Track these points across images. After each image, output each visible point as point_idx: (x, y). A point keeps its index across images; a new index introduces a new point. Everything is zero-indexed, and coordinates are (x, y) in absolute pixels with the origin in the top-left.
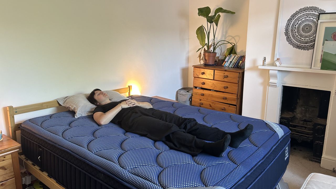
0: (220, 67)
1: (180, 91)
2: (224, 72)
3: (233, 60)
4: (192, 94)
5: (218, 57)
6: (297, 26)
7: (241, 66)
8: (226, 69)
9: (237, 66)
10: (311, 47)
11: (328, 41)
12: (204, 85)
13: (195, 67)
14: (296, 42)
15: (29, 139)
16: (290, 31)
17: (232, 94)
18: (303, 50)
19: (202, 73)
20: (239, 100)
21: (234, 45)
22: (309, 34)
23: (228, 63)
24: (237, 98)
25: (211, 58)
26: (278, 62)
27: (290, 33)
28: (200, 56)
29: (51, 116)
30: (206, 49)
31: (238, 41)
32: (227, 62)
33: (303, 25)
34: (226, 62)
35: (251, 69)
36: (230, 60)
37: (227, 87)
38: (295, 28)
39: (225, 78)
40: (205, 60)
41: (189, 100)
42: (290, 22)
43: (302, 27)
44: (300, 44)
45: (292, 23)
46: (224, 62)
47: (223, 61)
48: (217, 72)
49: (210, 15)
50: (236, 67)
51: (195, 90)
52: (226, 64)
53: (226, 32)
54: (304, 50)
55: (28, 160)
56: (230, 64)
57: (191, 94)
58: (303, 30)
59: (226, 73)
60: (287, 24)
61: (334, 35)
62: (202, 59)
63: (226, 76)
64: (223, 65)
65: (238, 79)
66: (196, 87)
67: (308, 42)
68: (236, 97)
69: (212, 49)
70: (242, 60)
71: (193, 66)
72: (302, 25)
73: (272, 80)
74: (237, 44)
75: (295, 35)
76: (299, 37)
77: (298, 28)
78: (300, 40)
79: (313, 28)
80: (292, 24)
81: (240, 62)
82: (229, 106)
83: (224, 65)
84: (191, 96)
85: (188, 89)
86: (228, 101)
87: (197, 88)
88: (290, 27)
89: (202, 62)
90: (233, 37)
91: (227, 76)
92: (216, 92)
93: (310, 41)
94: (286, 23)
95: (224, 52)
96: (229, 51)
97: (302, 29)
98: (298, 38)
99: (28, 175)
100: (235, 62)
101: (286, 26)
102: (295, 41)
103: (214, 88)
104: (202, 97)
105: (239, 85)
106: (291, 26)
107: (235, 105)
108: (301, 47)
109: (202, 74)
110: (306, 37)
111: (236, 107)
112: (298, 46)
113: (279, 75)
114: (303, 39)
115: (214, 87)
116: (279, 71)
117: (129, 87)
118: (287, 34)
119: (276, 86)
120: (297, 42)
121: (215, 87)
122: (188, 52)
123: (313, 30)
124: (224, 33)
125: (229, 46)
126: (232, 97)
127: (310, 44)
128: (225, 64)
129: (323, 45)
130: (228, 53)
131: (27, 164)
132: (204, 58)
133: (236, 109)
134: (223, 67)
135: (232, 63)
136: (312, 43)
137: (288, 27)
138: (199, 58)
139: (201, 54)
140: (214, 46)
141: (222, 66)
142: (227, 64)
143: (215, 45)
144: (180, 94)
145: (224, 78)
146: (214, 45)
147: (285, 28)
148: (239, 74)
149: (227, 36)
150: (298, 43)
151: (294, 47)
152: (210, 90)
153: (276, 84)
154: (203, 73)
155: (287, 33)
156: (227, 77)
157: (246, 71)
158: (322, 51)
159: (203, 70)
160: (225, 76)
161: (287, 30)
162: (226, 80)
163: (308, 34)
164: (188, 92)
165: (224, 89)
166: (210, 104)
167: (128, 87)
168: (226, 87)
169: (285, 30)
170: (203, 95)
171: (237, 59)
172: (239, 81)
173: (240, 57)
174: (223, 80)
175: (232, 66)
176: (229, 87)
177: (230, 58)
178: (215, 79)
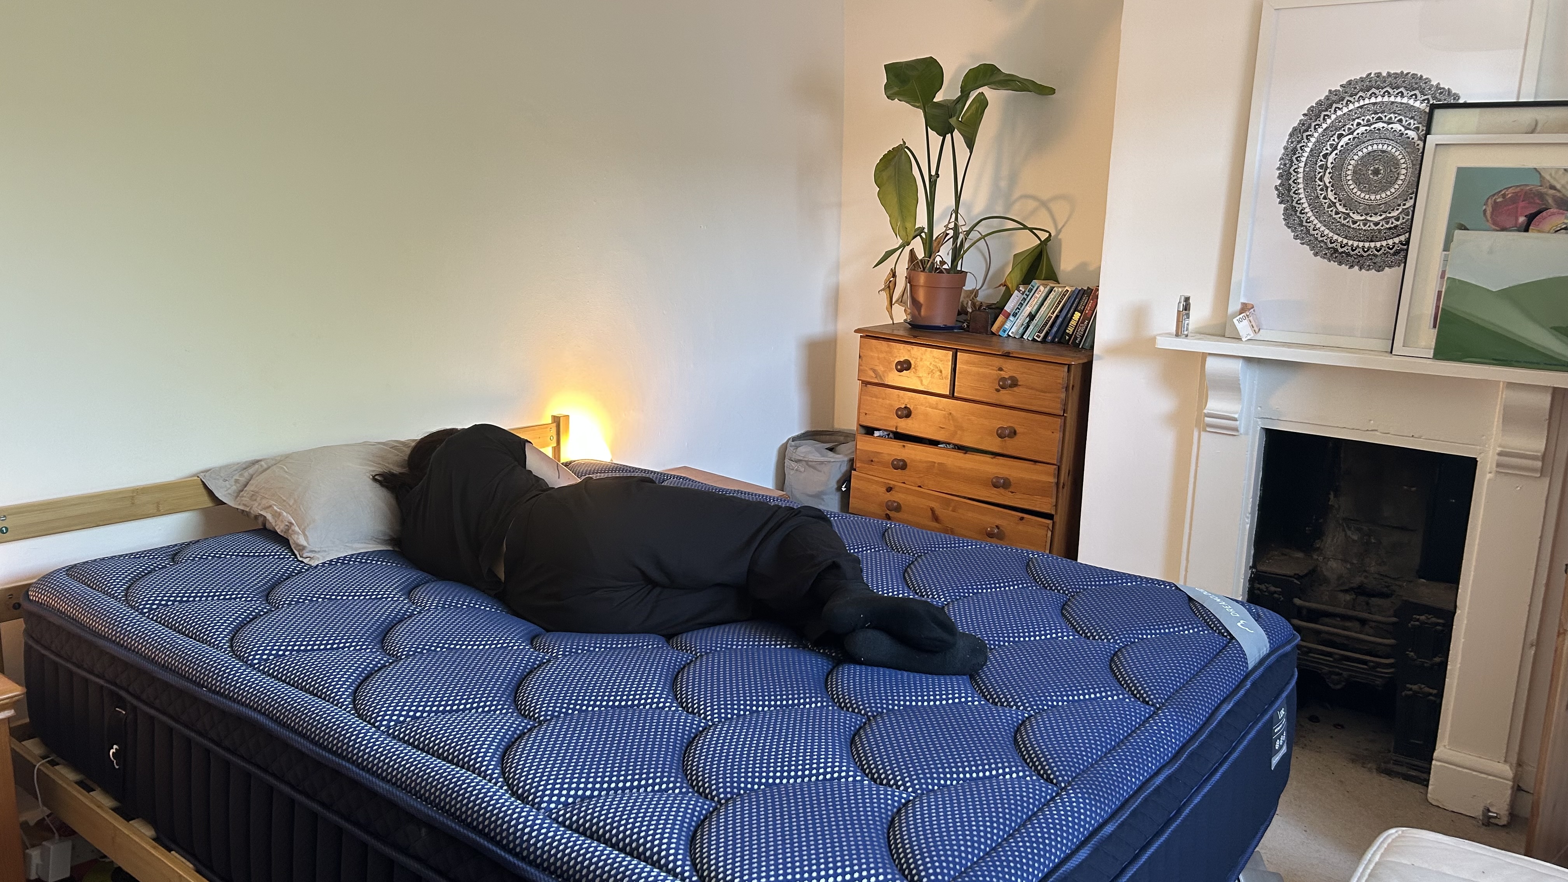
0: (983, 336)
1: (797, 447)
2: (998, 362)
3: (1043, 309)
4: (852, 461)
5: (975, 293)
6: (1331, 159)
7: (1076, 338)
8: (1010, 346)
9: (1060, 335)
10: (1395, 254)
11: (1466, 229)
12: (909, 421)
13: (869, 335)
14: (1327, 232)
15: (63, 662)
16: (1301, 180)
17: (1036, 462)
18: (1356, 268)
19: (899, 363)
20: (1065, 494)
21: (1048, 239)
22: (1384, 195)
23: (1019, 322)
24: (1057, 484)
25: (942, 297)
26: (1245, 322)
27: (1301, 191)
28: (890, 287)
29: (176, 554)
30: (920, 254)
31: (1066, 223)
32: (1015, 315)
33: (1360, 154)
34: (1011, 318)
35: (1118, 350)
36: (1028, 309)
37: (1014, 433)
38: (1321, 167)
39: (1002, 387)
40: (915, 302)
41: (839, 489)
42: (1299, 142)
43: (1352, 162)
44: (1345, 241)
45: (1310, 145)
46: (1001, 318)
47: (997, 309)
48: (967, 363)
49: (939, 98)
50: (1053, 341)
51: (865, 444)
52: (1007, 325)
54: (1361, 269)
55: (58, 764)
56: (1028, 326)
57: (846, 459)
58: (1359, 177)
59: (1011, 368)
60: (1286, 148)
61: (1496, 205)
62: (901, 301)
63: (1009, 382)
64: (994, 329)
65: (1063, 396)
66: (869, 431)
67: (1380, 231)
68: (1053, 480)
69: (944, 254)
70: (1081, 307)
71: (856, 331)
72: (1356, 157)
73: (1216, 405)
74: (1059, 232)
75: (1325, 198)
76: (1341, 209)
77: (1339, 166)
78: (1343, 225)
79: (1404, 171)
80: (1311, 151)
81: (1071, 318)
82: (1022, 519)
83: (1000, 328)
84: (844, 468)
85: (833, 438)
86: (1019, 496)
87: (877, 434)
88: (1302, 165)
89: (900, 315)
90: (1044, 204)
91: (1012, 378)
92: (960, 454)
93: (1390, 228)
94: (1285, 144)
95: (1001, 270)
96: (1025, 270)
97: (1354, 172)
98: (1337, 213)
99: (57, 835)
100: (1050, 317)
101: (1281, 159)
102: (1323, 228)
103: (955, 433)
104: (895, 477)
105: (1065, 422)
106: (1304, 159)
107: (1049, 516)
108: (1348, 255)
109: (900, 371)
110: (1371, 209)
111: (1049, 522)
112: (1336, 250)
113: (1249, 379)
114: (1356, 217)
115: (952, 428)
116: (1249, 360)
117: (556, 420)
118: (1285, 192)
119: (1236, 430)
120: (1332, 230)
121: (959, 432)
122: (837, 267)
123: (1402, 177)
124: (1003, 184)
125: (1026, 242)
126: (1033, 476)
127: (1390, 242)
128: (1004, 323)
129: (1444, 250)
130: (1017, 276)
131: (54, 781)
132: (908, 297)
133: (1050, 534)
134: (995, 339)
135: (1035, 322)
136: (1397, 240)
137: (1292, 161)
138: (884, 295)
139: (894, 276)
140: (955, 242)
141: (993, 334)
142: (1012, 327)
143: (961, 236)
144: (798, 461)
145: (998, 390)
146: (955, 237)
147: (1279, 169)
148: (1066, 374)
149: (1017, 194)
150: (1335, 237)
151: (1316, 254)
152: (934, 443)
153: (1235, 420)
154: (905, 366)
155: (1289, 190)
156: (1014, 383)
157: (1100, 358)
158: (1443, 276)
159: (902, 352)
160: (1003, 379)
161: (1286, 175)
162: (1006, 397)
163: (1378, 197)
164: (831, 449)
165: (1000, 440)
166: (932, 510)
167: (549, 421)
168: (1007, 432)
169: (1280, 176)
170: (901, 465)
171: (1059, 304)
172: (1065, 404)
173: (1073, 292)
174: (994, 398)
175: (1038, 336)
176: (1019, 430)
177: (1028, 296)
178: (957, 394)
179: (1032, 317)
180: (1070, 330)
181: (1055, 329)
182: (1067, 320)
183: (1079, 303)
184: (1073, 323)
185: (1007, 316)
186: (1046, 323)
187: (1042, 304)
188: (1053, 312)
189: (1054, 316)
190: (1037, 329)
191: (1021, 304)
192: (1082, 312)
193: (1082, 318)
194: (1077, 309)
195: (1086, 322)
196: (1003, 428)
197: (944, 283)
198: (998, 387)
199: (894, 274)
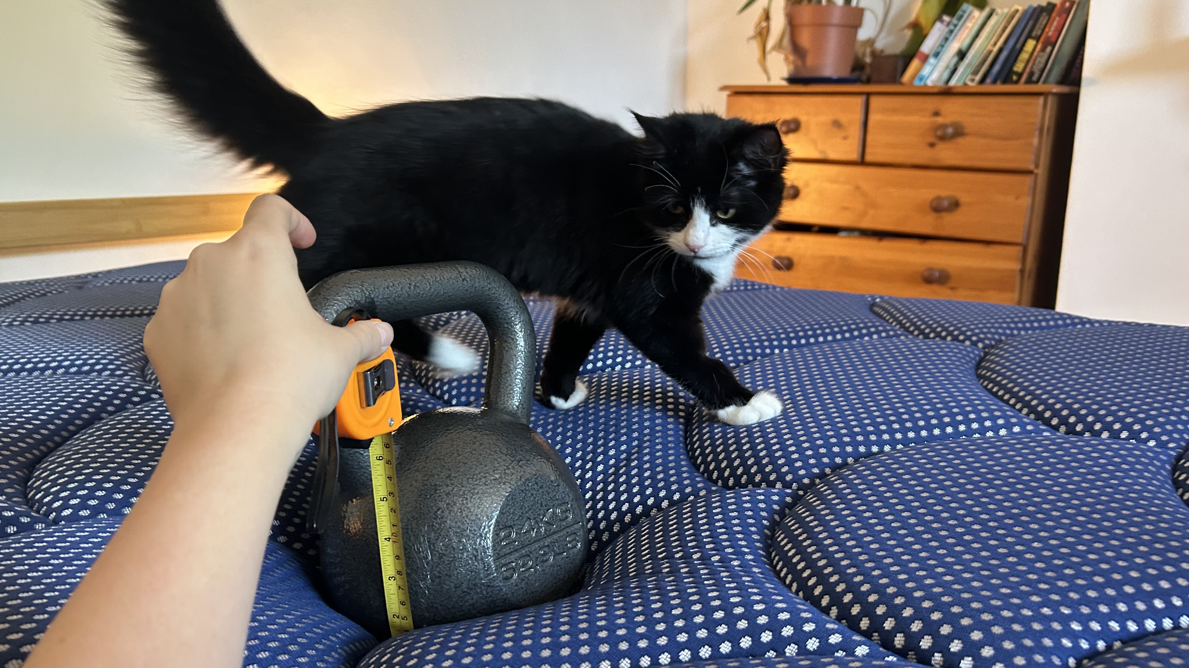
0: (894, 87)
2: (933, 103)
3: (978, 44)
5: (870, 42)
9: (1005, 72)
13: (738, 93)
17: (989, 242)
23: (943, 65)
24: (1022, 271)
25: (834, 40)
28: (762, 34)
32: (937, 55)
34: (932, 60)
35: (1127, 66)
36: (954, 46)
37: (955, 205)
39: (943, 138)
40: (797, 50)
46: (915, 63)
47: (908, 53)
48: (885, 110)
52: (926, 70)
56: (957, 67)
59: (952, 111)
62: (779, 46)
63: (950, 130)
64: (907, 77)
65: (1035, 143)
68: (1017, 266)
70: (1037, 32)
81: (1021, 50)
83: (913, 77)
86: (959, 292)
89: (778, 68)
91: (955, 125)
92: (869, 242)
100: (990, 52)
103: (864, 214)
104: (778, 280)
105: (1035, 182)
115: (860, 208)
121: (871, 210)
122: (685, 34)
126: (988, 264)
128: (919, 70)
130: (934, 9)
132: (786, 42)
135: (966, 61)
138: (755, 47)
141: (906, 83)
142: (932, 72)
145: (932, 145)
152: (833, 230)
154: (792, 125)
156: (959, 132)
159: (787, 109)
162: (945, 153)
165: (934, 215)
168: (945, 203)
170: (786, 264)
171: (1004, 30)
172: (1038, 156)
173: (1025, 12)
174: (924, 156)
175: (973, 80)
176: (964, 198)
177: (955, 26)
178: (869, 158)
179: (962, 55)
180: (1019, 67)
181: (997, 68)
182: (1015, 54)
183: (1034, 26)
184: (1024, 56)
185: (925, 59)
186: (985, 60)
187: (977, 35)
188: (995, 44)
189: (996, 49)
190: (970, 70)
191: (946, 39)
192: (1038, 39)
193: (1039, 47)
194: (1029, 36)
195: (1049, 49)
196: (939, 199)
197: (836, 17)
198: (932, 140)
199: (767, 16)
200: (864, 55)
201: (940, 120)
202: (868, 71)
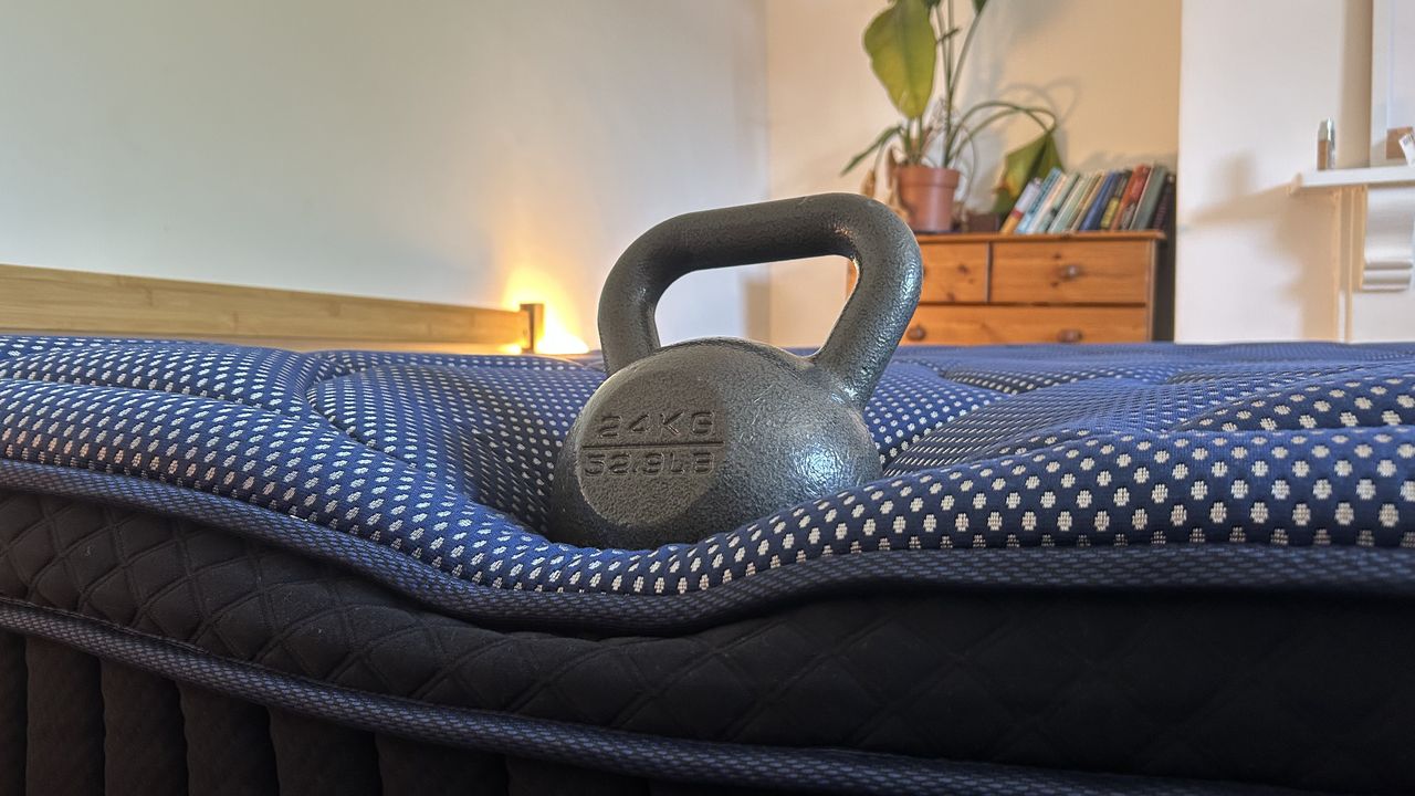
2: (1053, 248)
3: (1069, 202)
5: (961, 204)
9: (1097, 221)
21: (1055, 127)
23: (1038, 219)
25: (937, 199)
30: (900, 156)
32: (1033, 212)
34: (1028, 217)
35: (1214, 216)
36: (1047, 206)
37: (1080, 336)
39: (1067, 278)
40: (906, 207)
46: (1011, 221)
47: (1001, 214)
48: (1009, 255)
52: (1022, 226)
53: (997, 69)
56: (1052, 223)
59: (1073, 255)
63: (1072, 271)
64: (1009, 229)
70: (1118, 194)
73: (1376, 252)
81: (1107, 207)
90: (1041, 92)
91: (1075, 266)
95: (990, 175)
100: (1079, 211)
117: (529, 309)
119: (1407, 281)
124: (985, 76)
125: (1024, 133)
128: (1016, 224)
130: (1020, 172)
135: (1059, 218)
140: (947, 134)
141: (1007, 236)
142: (1030, 226)
145: (1055, 285)
146: (947, 130)
148: (1150, 252)
149: (1003, 85)
153: (1407, 266)
156: (1081, 273)
160: (1067, 267)
171: (1091, 191)
173: (1106, 178)
174: (1048, 294)
175: (1069, 230)
177: (1047, 187)
178: (996, 298)
179: (1055, 212)
180: (1106, 222)
181: (1089, 220)
182: (1102, 210)
183: (1115, 189)
184: (1110, 213)
185: (1021, 216)
186: (1077, 216)
187: (1067, 196)
188: (1084, 202)
189: (1086, 207)
190: (1065, 222)
191: (1040, 200)
192: (1120, 198)
193: (1122, 205)
194: (1113, 196)
195: (1132, 206)
196: (1065, 332)
197: (938, 178)
198: (1055, 279)
199: (873, 177)
200: (959, 214)
201: (1061, 263)
202: (965, 227)
